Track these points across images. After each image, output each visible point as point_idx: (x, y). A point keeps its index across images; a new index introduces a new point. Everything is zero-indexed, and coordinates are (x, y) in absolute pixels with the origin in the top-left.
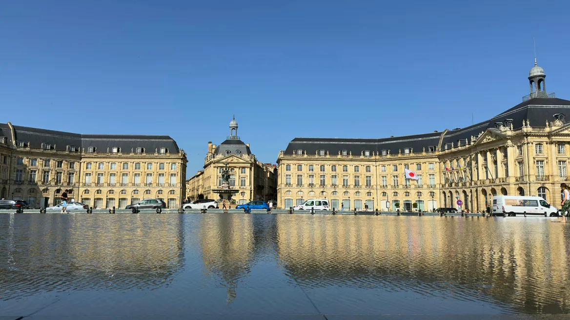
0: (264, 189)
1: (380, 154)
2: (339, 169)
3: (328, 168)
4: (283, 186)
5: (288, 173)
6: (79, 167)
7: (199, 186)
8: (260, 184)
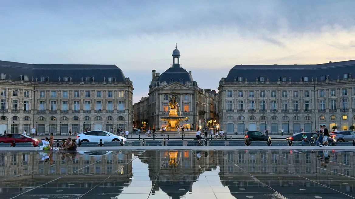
0: (206, 114)
1: (319, 80)
2: (279, 95)
3: (268, 94)
4: (225, 111)
5: (230, 99)
6: (33, 96)
7: (143, 112)
8: (202, 110)
